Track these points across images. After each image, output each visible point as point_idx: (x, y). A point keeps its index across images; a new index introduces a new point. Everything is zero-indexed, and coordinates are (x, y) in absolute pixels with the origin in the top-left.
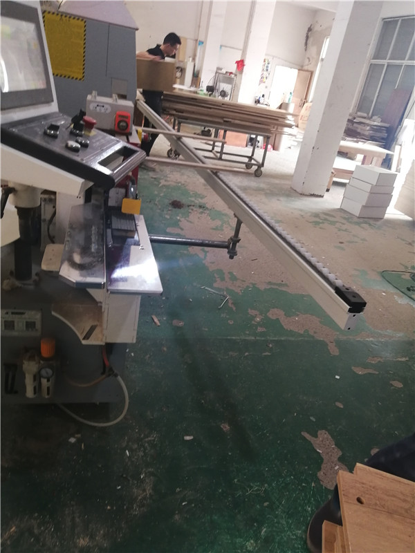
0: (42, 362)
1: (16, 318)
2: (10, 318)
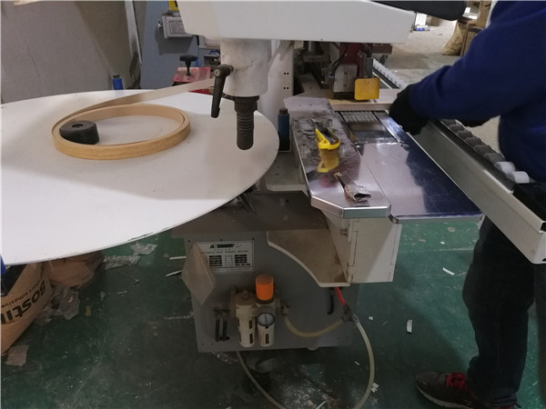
0: (258, 305)
1: (223, 252)
2: (215, 252)
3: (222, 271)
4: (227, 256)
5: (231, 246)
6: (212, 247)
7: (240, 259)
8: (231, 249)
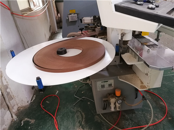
2: (103, 84)
3: (105, 89)
4: (106, 85)
5: (107, 81)
6: (102, 82)
7: (110, 85)
8: (107, 82)
